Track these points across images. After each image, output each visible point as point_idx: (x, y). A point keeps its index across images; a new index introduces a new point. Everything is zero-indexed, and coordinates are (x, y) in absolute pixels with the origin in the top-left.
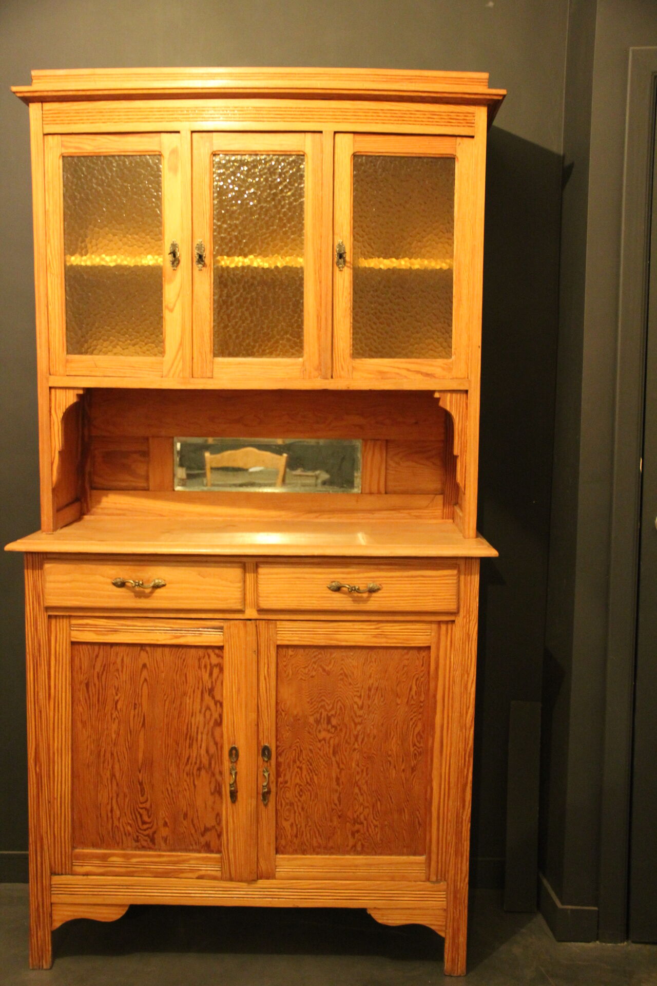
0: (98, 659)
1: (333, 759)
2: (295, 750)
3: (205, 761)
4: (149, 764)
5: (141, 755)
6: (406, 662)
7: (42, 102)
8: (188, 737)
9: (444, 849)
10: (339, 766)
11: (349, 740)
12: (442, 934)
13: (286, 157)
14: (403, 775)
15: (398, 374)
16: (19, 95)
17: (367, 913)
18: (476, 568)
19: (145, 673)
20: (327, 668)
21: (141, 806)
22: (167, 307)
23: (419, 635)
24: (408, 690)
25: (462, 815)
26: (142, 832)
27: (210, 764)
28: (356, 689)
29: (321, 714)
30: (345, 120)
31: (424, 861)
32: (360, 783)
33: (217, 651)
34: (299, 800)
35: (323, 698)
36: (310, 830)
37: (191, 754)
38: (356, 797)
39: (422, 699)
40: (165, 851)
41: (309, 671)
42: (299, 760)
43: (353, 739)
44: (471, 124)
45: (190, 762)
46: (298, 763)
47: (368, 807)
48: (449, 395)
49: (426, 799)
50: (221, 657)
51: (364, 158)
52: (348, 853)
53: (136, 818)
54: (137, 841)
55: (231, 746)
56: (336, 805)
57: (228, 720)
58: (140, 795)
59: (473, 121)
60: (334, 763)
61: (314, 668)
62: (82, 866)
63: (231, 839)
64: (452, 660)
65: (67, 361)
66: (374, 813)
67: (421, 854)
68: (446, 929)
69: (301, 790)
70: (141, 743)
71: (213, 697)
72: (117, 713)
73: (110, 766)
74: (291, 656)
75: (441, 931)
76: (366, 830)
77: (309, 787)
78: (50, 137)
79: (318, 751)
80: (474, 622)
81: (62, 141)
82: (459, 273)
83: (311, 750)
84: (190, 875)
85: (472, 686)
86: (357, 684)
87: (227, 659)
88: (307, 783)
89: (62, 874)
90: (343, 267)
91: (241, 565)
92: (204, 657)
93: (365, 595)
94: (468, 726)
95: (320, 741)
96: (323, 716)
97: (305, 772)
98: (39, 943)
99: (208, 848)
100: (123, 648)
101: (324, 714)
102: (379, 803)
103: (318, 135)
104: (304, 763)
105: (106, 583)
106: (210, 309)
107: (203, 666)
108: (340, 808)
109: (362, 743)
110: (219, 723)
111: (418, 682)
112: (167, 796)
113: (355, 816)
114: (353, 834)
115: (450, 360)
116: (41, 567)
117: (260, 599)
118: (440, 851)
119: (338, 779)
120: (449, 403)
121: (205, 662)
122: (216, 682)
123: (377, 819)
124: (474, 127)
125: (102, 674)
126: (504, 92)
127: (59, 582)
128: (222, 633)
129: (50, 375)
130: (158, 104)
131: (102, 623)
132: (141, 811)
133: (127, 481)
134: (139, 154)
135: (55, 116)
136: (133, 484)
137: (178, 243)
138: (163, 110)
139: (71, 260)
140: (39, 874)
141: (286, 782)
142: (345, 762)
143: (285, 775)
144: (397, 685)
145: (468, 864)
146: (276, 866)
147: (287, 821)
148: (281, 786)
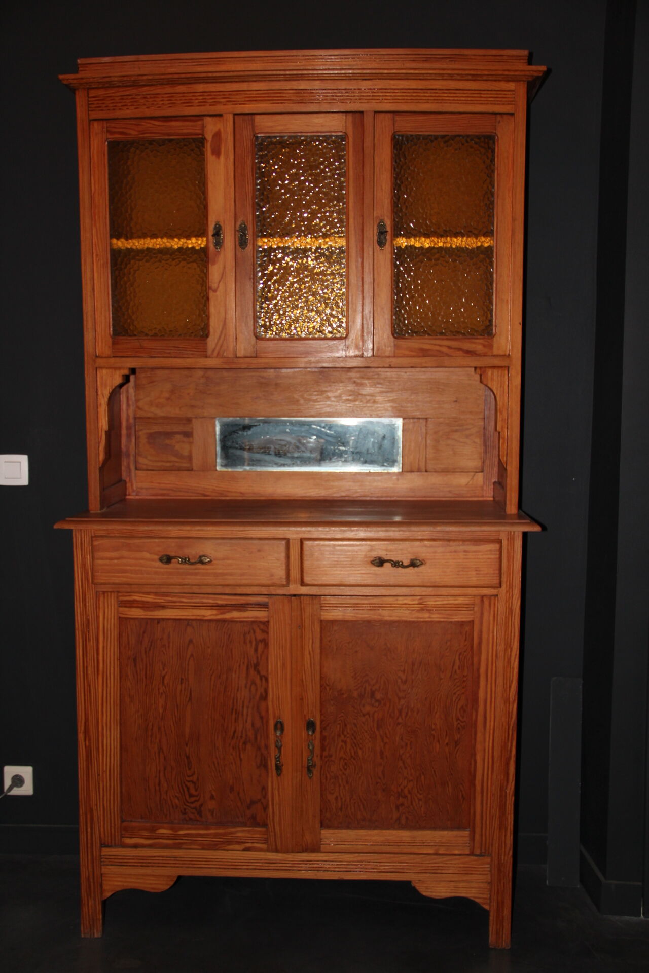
0: (145, 635)
1: (378, 733)
2: (339, 724)
3: (251, 734)
4: (196, 738)
5: (187, 730)
6: (449, 637)
7: (88, 89)
8: (234, 711)
9: (488, 823)
10: (383, 741)
11: (393, 715)
12: (487, 907)
13: (327, 138)
14: (447, 749)
15: (439, 351)
16: (64, 82)
17: (411, 885)
18: (519, 542)
19: (191, 649)
20: (371, 643)
21: (188, 779)
22: (210, 288)
23: (461, 609)
24: (452, 664)
25: (506, 788)
26: (189, 804)
27: (256, 738)
28: (399, 664)
29: (365, 689)
30: (386, 101)
31: (468, 836)
32: (403, 757)
33: (262, 627)
34: (343, 774)
35: (367, 673)
36: (355, 803)
37: (237, 729)
38: (400, 770)
39: (465, 674)
40: (211, 823)
41: (353, 646)
42: (343, 734)
43: (397, 713)
44: (511, 102)
45: (236, 736)
46: (342, 737)
47: (412, 781)
48: (490, 372)
49: (470, 773)
50: (265, 632)
51: (404, 137)
52: (392, 828)
53: (183, 790)
54: (185, 814)
55: (276, 720)
56: (380, 778)
57: (273, 692)
58: (187, 770)
59: (512, 99)
60: (378, 737)
61: (358, 643)
62: (131, 838)
63: (277, 812)
64: (495, 633)
65: (113, 342)
66: (418, 786)
67: (465, 828)
68: (491, 902)
70: (188, 717)
71: (258, 672)
72: (164, 687)
73: (158, 740)
74: (335, 631)
75: (484, 904)
76: (410, 804)
77: (353, 761)
78: (95, 123)
79: (363, 725)
80: (517, 597)
81: (107, 127)
82: (499, 252)
83: (355, 724)
84: (237, 847)
85: (515, 661)
86: (401, 659)
87: (272, 635)
88: (352, 757)
89: (112, 846)
90: (383, 246)
91: (285, 541)
92: (249, 632)
94: (511, 700)
95: (364, 715)
96: (367, 691)
97: (349, 746)
98: (90, 911)
99: (254, 821)
100: (170, 623)
101: (368, 688)
102: (423, 777)
104: (348, 737)
105: (153, 560)
106: (253, 289)
107: (248, 641)
108: (384, 782)
109: (406, 716)
110: (264, 697)
111: (461, 656)
112: (214, 769)
113: (400, 790)
114: (397, 808)
115: (492, 340)
117: (304, 574)
118: (484, 825)
119: (382, 753)
121: (250, 636)
122: (261, 657)
123: (421, 792)
124: (514, 104)
125: (150, 650)
126: (543, 68)
127: (107, 559)
128: (267, 609)
129: (97, 357)
130: (200, 88)
131: (150, 598)
132: (188, 784)
133: (170, 462)
134: (182, 137)
135: (100, 102)
136: (177, 464)
137: (222, 224)
138: (206, 94)
139: (117, 244)
140: (89, 845)
141: (331, 756)
142: (389, 736)
143: (330, 749)
144: (441, 659)
145: (512, 838)
146: (321, 839)
147: (332, 794)
148: (326, 759)
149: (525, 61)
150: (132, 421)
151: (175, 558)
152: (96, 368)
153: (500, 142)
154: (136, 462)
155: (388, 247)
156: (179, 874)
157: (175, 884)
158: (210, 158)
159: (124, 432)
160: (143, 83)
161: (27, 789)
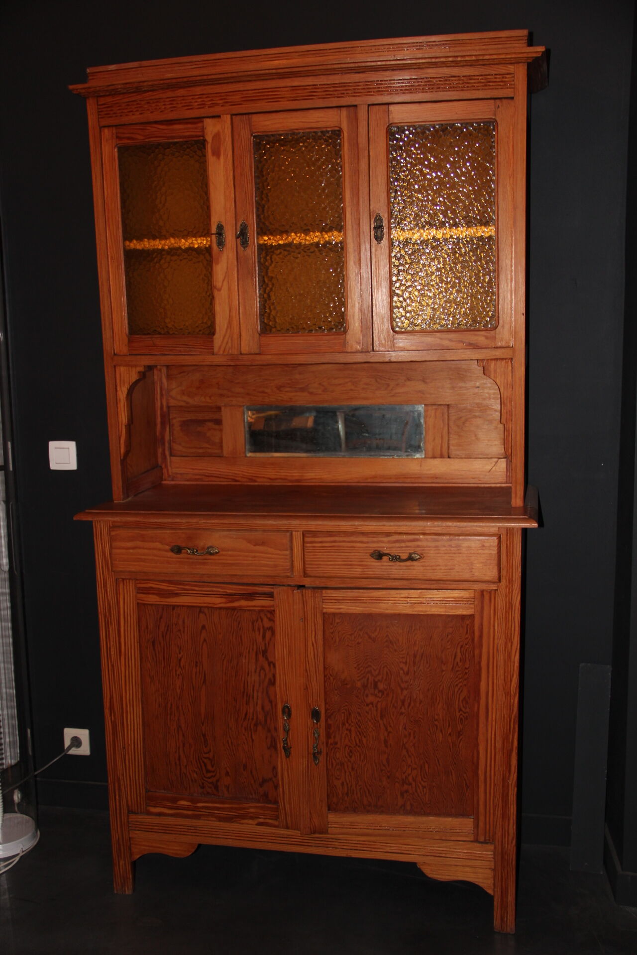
0: (162, 620)
1: (381, 722)
2: (344, 713)
3: (261, 717)
4: (211, 718)
5: (203, 710)
6: (450, 630)
7: (97, 97)
9: (492, 811)
10: (387, 730)
11: (396, 705)
12: (491, 892)
13: (324, 133)
14: (450, 739)
15: (440, 344)
16: (75, 92)
17: (416, 867)
18: (518, 539)
19: (204, 634)
20: (373, 635)
21: (205, 755)
22: (215, 287)
23: (462, 603)
24: (453, 657)
25: (509, 779)
26: (206, 779)
27: (266, 721)
28: (401, 656)
29: (368, 679)
30: (380, 92)
31: (472, 823)
32: (407, 746)
33: (269, 615)
34: (349, 760)
35: (370, 663)
36: (361, 788)
37: (249, 711)
38: (404, 758)
39: (467, 666)
40: (227, 798)
41: (355, 638)
42: (348, 722)
43: (399, 703)
44: (510, 86)
45: (247, 718)
46: (347, 725)
47: (416, 769)
48: (493, 364)
49: (473, 762)
50: (272, 620)
52: (398, 813)
53: (201, 766)
54: (203, 787)
55: (284, 705)
56: (384, 766)
57: (280, 678)
58: (204, 747)
59: (512, 82)
60: (382, 726)
61: (360, 635)
62: (155, 807)
63: (287, 791)
64: (496, 628)
65: (129, 341)
66: (422, 774)
67: (469, 817)
68: (494, 888)
69: (351, 751)
70: (203, 700)
71: (267, 659)
72: (180, 669)
73: (176, 718)
74: (337, 623)
75: (489, 889)
76: (414, 791)
77: (359, 749)
78: (106, 130)
79: (366, 714)
80: (517, 592)
81: (116, 133)
83: (359, 713)
84: (250, 821)
85: (515, 653)
86: (402, 651)
87: (278, 624)
88: (356, 744)
89: (138, 813)
90: (381, 241)
91: (288, 533)
92: (257, 620)
93: (407, 563)
94: (512, 693)
95: (368, 705)
96: (370, 681)
97: (353, 734)
98: (121, 870)
99: (266, 797)
100: (184, 610)
101: (371, 679)
102: (426, 765)
103: (352, 109)
104: (352, 726)
105: (166, 551)
107: (257, 628)
108: (388, 769)
109: (409, 707)
110: (272, 682)
111: (463, 649)
112: (228, 748)
113: (404, 777)
114: (402, 794)
117: (307, 566)
118: (488, 813)
119: (386, 742)
121: (258, 625)
122: (269, 644)
123: (425, 780)
124: (514, 88)
125: (166, 633)
126: (541, 49)
127: (123, 548)
128: (272, 599)
129: (115, 354)
130: (198, 90)
131: (164, 586)
132: (205, 760)
133: (203, 448)
134: (185, 139)
135: (109, 109)
136: (209, 451)
137: (224, 224)
138: (204, 96)
139: (129, 246)
140: (118, 811)
141: (336, 743)
142: (392, 725)
143: (335, 737)
144: (442, 652)
145: (515, 827)
146: (329, 822)
147: (339, 779)
148: (331, 747)
149: (524, 42)
150: (165, 409)
151: (184, 548)
152: (115, 366)
153: (499, 128)
154: (171, 449)
155: (385, 242)
156: (200, 843)
157: (195, 851)
158: (211, 159)
159: (159, 420)
160: (146, 89)
161: (85, 750)
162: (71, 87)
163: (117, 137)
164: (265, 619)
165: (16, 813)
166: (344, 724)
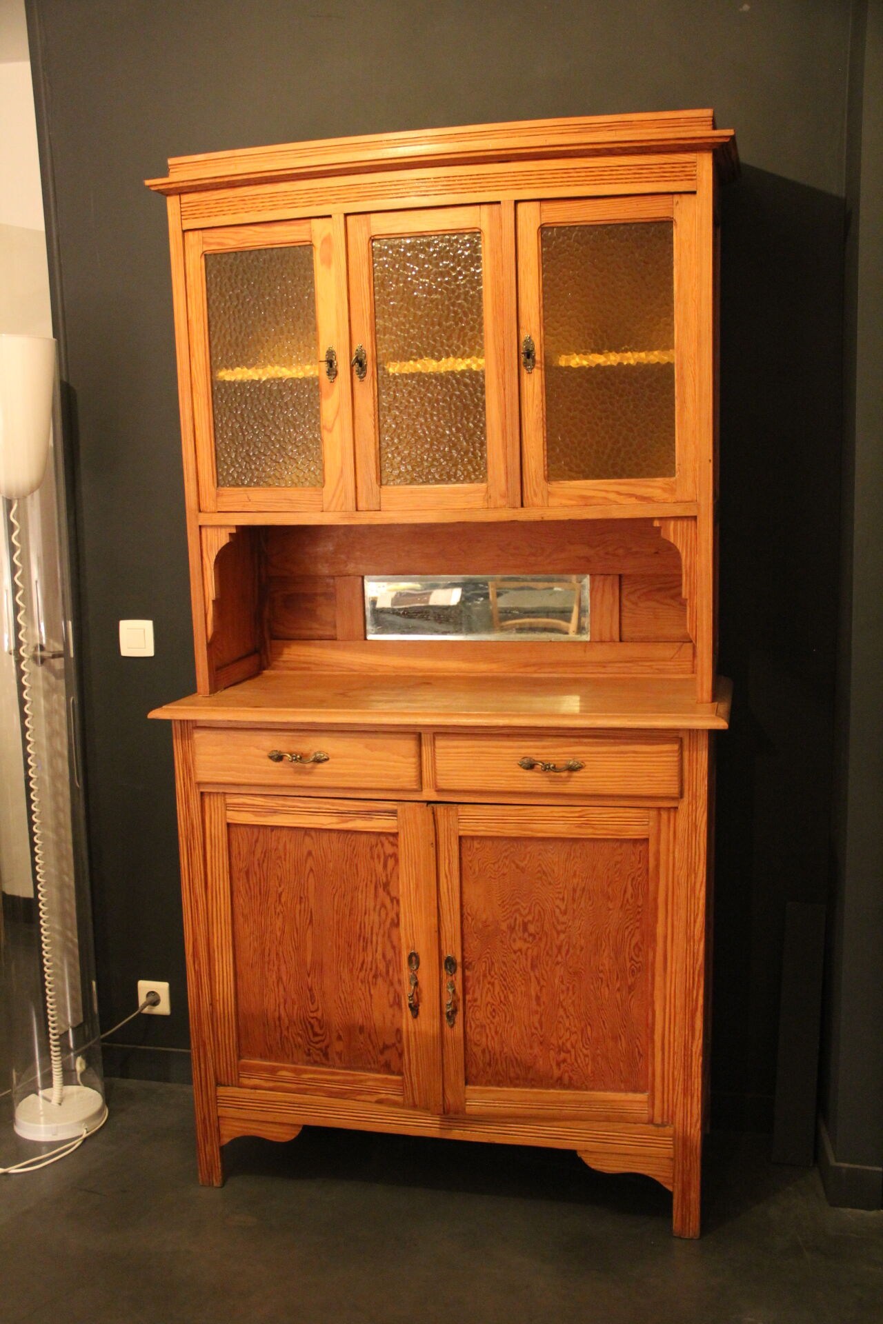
0: (258, 845)
1: (532, 974)
2: (485, 962)
3: (382, 966)
4: (318, 967)
5: (309, 959)
6: (619, 858)
7: (180, 194)
8: (362, 937)
9: (670, 1085)
10: (539, 983)
11: (550, 953)
12: (670, 1188)
13: (461, 236)
14: (618, 996)
15: (605, 498)
16: (153, 189)
17: (577, 1155)
18: (703, 743)
19: (310, 863)
20: (522, 864)
21: (312, 1015)
22: (325, 427)
23: (632, 823)
24: (623, 892)
25: (692, 1046)
26: (313, 1045)
27: (388, 972)
28: (558, 890)
29: (516, 919)
30: (530, 186)
31: (646, 1100)
32: (564, 1004)
33: (391, 839)
34: (491, 1021)
35: (518, 900)
36: (506, 1056)
37: (366, 961)
38: (561, 1020)
39: (640, 904)
40: (339, 1068)
41: (499, 867)
42: (490, 974)
43: (555, 950)
44: (691, 177)
45: (364, 968)
46: (489, 978)
47: (576, 1032)
48: (672, 523)
49: (647, 1025)
50: (395, 845)
51: (555, 229)
52: (553, 1087)
53: (306, 1027)
54: (309, 1055)
55: (410, 952)
56: (536, 1028)
57: (405, 920)
58: (310, 1003)
59: (694, 173)
60: (533, 979)
61: (505, 864)
62: (250, 1078)
63: (414, 1060)
64: (676, 855)
65: (218, 495)
66: (584, 1039)
67: (643, 1091)
68: (674, 1182)
69: (494, 1010)
70: (309, 945)
71: (389, 893)
72: (281, 906)
73: (276, 967)
74: (477, 849)
75: (666, 1183)
76: (573, 1060)
77: (503, 1007)
78: (190, 234)
79: (514, 963)
80: (702, 810)
81: (203, 238)
82: (682, 368)
83: (504, 963)
84: (368, 1098)
85: (700, 889)
86: (559, 884)
87: (403, 849)
88: (501, 1002)
89: (229, 1086)
90: (532, 369)
91: (414, 736)
92: (377, 845)
93: (565, 774)
94: (696, 938)
95: (515, 952)
96: (518, 922)
97: (497, 989)
98: (208, 1158)
99: (387, 1068)
100: (285, 832)
101: (520, 920)
102: (589, 1028)
103: (496, 207)
104: (496, 979)
105: (262, 756)
106: (375, 427)
107: (376, 856)
108: (542, 1033)
109: (567, 954)
110: (396, 924)
111: (634, 883)
112: (341, 1005)
113: (560, 1042)
114: (558, 1064)
115: (673, 479)
116: (190, 737)
117: (438, 777)
118: (666, 1089)
119: (538, 998)
120: (674, 534)
121: (378, 850)
123: (587, 1047)
124: (696, 180)
125: (263, 861)
126: (728, 132)
127: (210, 754)
128: (395, 818)
129: (200, 511)
130: (304, 184)
131: (260, 802)
132: (312, 1021)
134: (288, 245)
135: (194, 208)
136: (320, 632)
137: (335, 349)
138: (312, 192)
139: (217, 376)
140: (203, 1083)
141: (475, 1000)
142: (546, 978)
143: (474, 992)
144: (609, 885)
145: (700, 1106)
146: (466, 1099)
147: (479, 1045)
148: (470, 1004)
149: (708, 123)
150: (264, 580)
151: (285, 754)
152: (200, 527)
153: (678, 229)
154: (271, 629)
155: (536, 370)
156: (305, 1124)
157: (300, 1134)
158: (320, 268)
160: (240, 183)
161: (164, 1008)
162: (148, 183)
163: (204, 243)
164: (386, 843)
165: (78, 1084)
166: (485, 976)
